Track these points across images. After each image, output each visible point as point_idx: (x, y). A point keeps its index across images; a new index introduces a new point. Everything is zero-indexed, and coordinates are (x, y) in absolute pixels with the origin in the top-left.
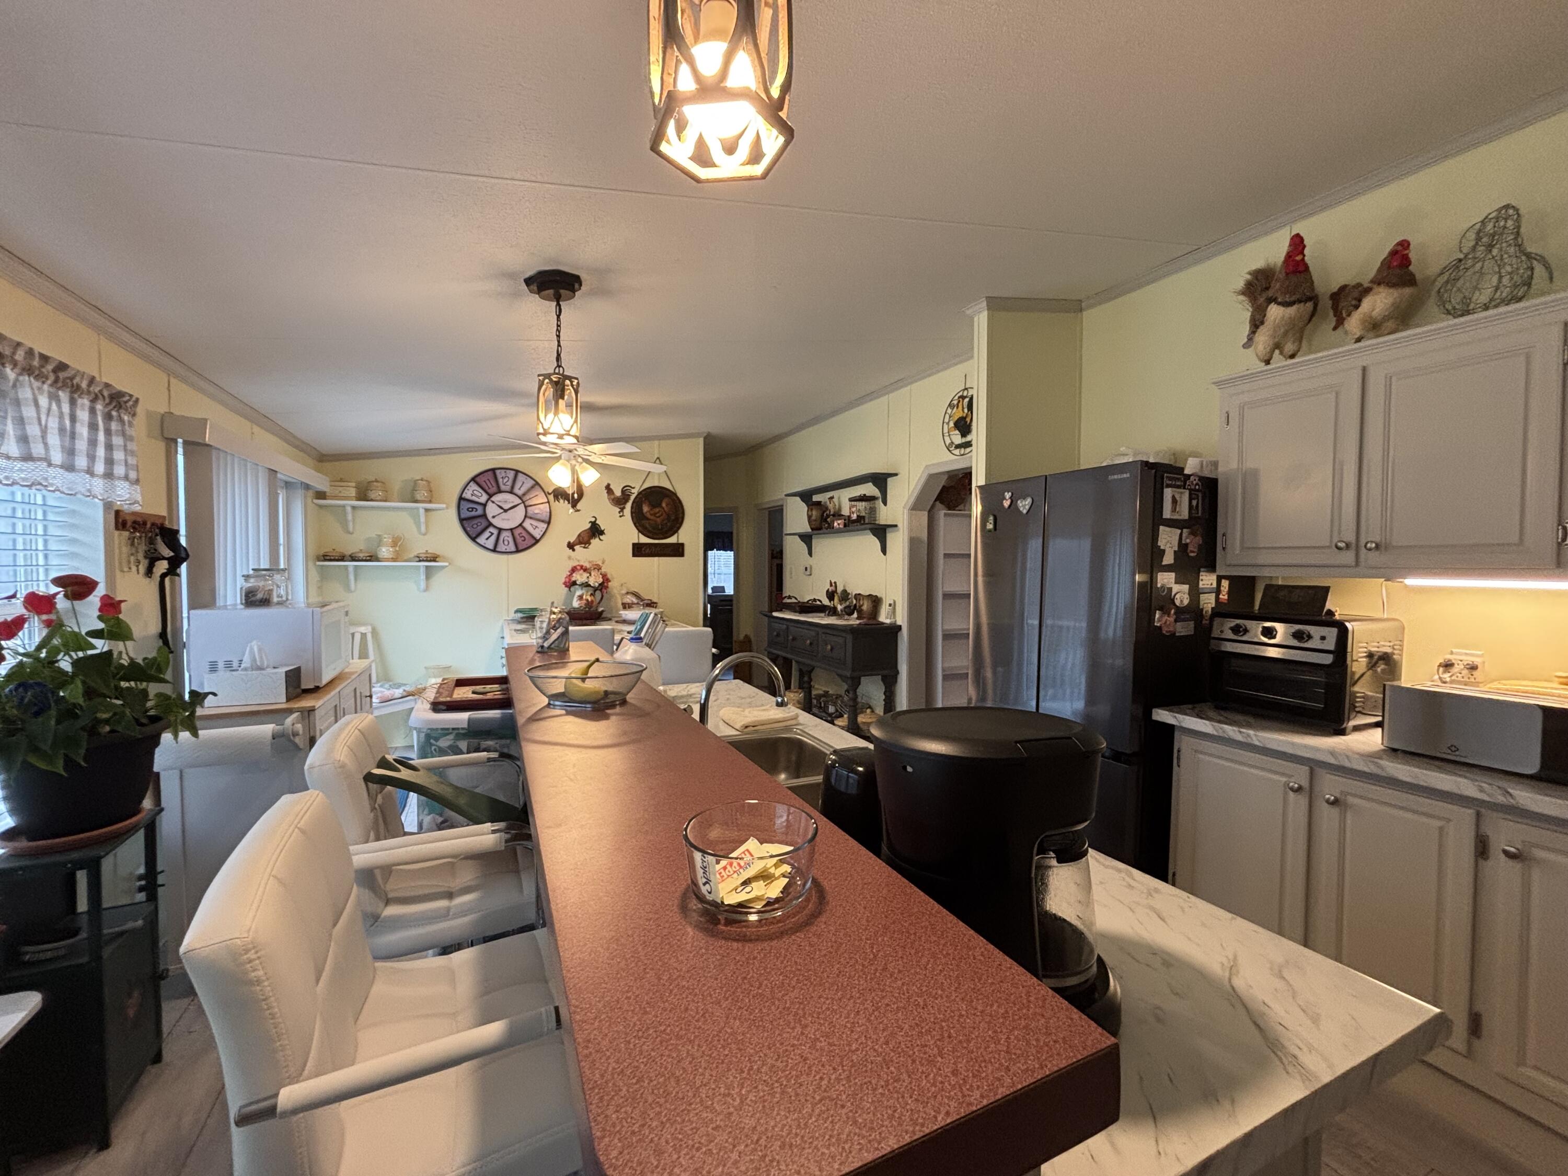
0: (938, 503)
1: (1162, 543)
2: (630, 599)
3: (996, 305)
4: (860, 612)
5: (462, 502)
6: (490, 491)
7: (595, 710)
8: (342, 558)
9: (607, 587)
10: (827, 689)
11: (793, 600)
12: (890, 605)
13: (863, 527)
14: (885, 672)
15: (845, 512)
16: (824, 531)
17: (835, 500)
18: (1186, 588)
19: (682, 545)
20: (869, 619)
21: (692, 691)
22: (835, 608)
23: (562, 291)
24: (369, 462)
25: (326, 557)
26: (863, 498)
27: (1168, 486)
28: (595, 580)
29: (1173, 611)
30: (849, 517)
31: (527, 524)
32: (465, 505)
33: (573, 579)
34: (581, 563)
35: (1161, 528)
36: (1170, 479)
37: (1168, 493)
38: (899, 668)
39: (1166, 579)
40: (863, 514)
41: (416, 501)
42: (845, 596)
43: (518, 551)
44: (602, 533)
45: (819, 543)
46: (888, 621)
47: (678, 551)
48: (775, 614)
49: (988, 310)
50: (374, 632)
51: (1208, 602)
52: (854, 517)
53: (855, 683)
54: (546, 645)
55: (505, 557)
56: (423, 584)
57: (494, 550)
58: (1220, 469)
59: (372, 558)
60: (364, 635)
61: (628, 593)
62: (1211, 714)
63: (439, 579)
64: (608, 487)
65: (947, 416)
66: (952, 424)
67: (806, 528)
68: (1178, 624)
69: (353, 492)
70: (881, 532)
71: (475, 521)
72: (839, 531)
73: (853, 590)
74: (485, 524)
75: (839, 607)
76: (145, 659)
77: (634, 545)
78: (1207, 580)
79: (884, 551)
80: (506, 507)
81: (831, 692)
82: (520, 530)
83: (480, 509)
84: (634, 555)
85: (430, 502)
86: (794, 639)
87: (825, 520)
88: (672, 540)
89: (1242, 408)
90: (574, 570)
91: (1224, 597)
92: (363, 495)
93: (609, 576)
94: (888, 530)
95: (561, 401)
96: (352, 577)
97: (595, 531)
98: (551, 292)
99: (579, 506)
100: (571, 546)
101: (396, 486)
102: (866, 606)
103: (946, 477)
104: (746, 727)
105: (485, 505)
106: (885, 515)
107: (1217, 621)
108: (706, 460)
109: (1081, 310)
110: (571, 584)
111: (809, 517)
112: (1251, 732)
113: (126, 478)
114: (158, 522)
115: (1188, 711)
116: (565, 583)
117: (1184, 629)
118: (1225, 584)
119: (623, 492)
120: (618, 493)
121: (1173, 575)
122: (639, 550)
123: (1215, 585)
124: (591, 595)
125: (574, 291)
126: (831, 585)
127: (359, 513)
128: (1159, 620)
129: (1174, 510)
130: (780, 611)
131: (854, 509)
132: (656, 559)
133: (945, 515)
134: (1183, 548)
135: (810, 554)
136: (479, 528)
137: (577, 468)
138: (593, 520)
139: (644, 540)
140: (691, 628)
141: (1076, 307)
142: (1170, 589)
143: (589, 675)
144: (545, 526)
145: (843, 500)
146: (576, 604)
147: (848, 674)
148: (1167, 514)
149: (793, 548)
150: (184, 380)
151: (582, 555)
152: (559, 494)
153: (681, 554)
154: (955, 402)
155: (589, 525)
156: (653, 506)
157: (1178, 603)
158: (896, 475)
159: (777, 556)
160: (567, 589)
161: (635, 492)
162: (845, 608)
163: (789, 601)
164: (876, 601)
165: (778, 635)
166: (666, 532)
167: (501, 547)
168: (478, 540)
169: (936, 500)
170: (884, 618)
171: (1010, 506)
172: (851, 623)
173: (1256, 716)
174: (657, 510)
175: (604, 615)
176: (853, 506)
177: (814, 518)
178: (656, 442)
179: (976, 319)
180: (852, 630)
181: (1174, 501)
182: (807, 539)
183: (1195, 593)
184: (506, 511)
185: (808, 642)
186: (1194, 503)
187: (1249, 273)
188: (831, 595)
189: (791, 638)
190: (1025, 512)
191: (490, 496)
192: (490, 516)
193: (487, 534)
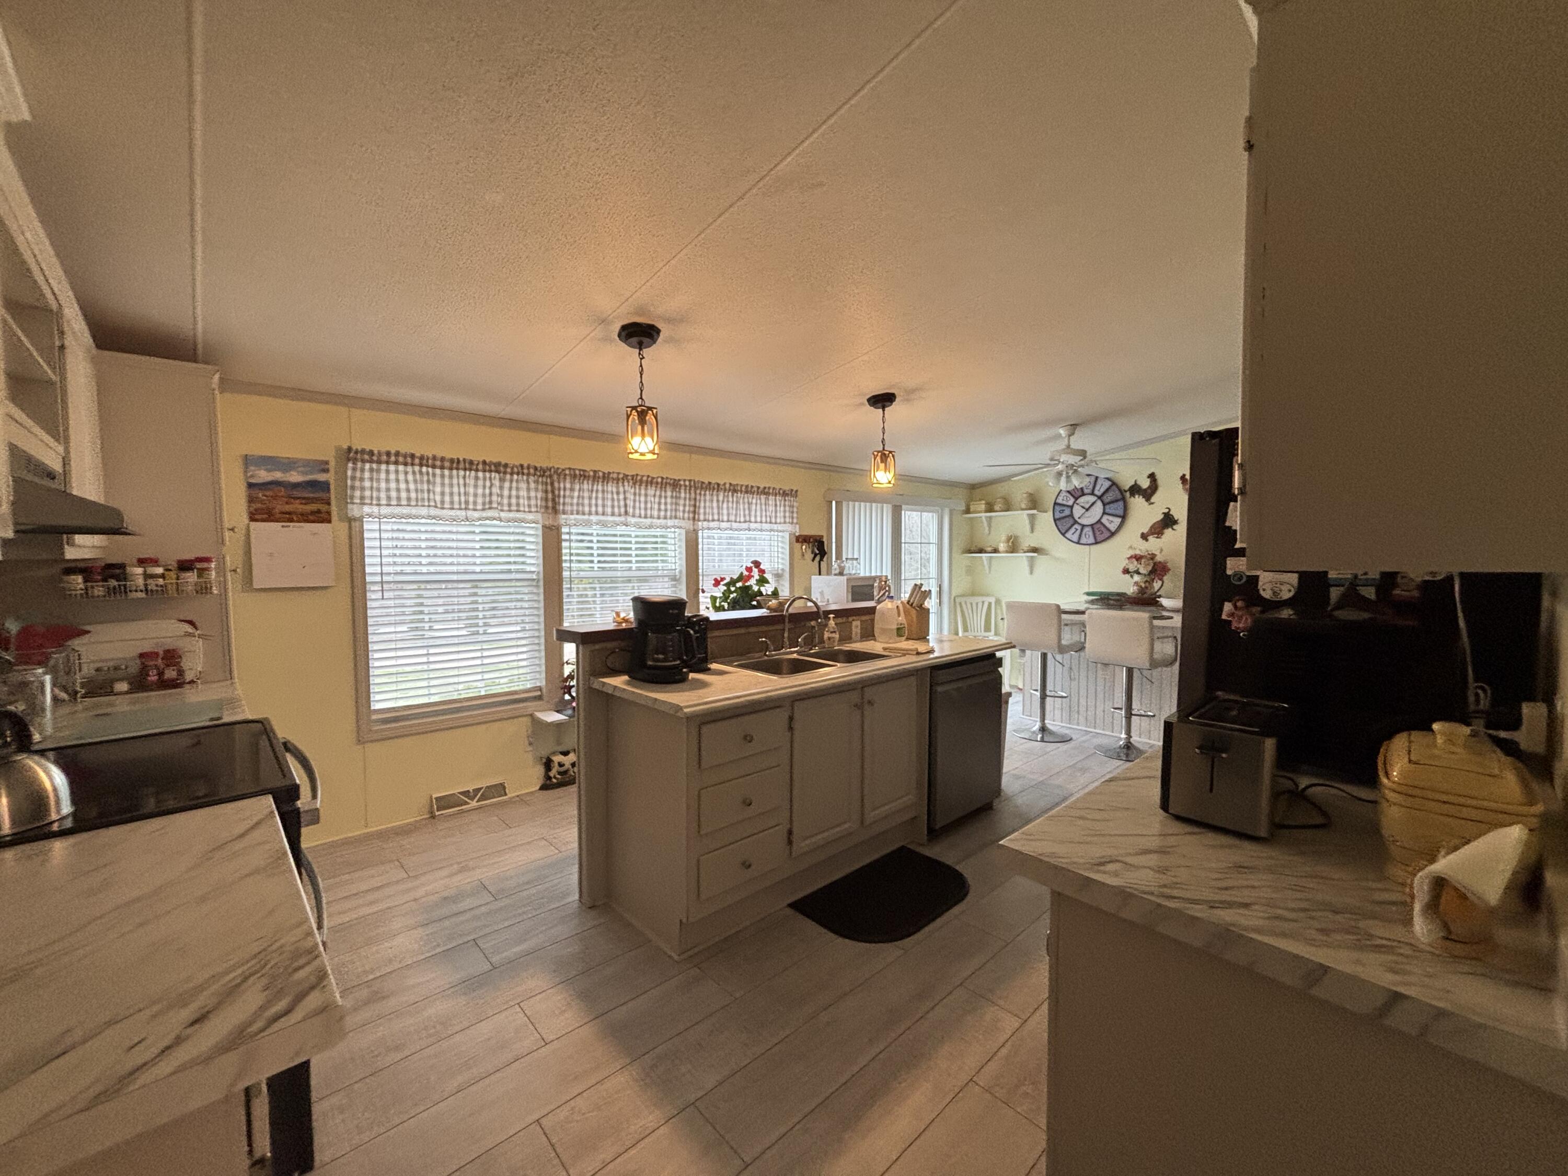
1: (1231, 523)
5: (1056, 507)
6: (1076, 495)
8: (981, 551)
23: (887, 403)
31: (1104, 520)
41: (1022, 509)
43: (1096, 543)
44: (1176, 522)
55: (1086, 548)
56: (1028, 569)
57: (1078, 543)
59: (996, 551)
63: (1039, 565)
64: (1184, 478)
71: (1065, 520)
74: (1072, 522)
80: (1087, 506)
82: (1098, 526)
83: (1069, 510)
85: (1031, 509)
92: (990, 509)
96: (985, 564)
97: (1169, 521)
98: (880, 405)
100: (1144, 537)
105: (1072, 507)
110: (1126, 572)
114: (818, 538)
116: (1123, 571)
124: (1146, 582)
125: (892, 400)
127: (987, 521)
136: (1068, 526)
138: (1167, 510)
144: (1119, 520)
146: (1132, 589)
155: (1162, 516)
160: (1123, 576)
167: (1083, 540)
168: (1067, 535)
184: (1087, 510)
191: (1076, 499)
192: (1075, 516)
193: (1073, 530)
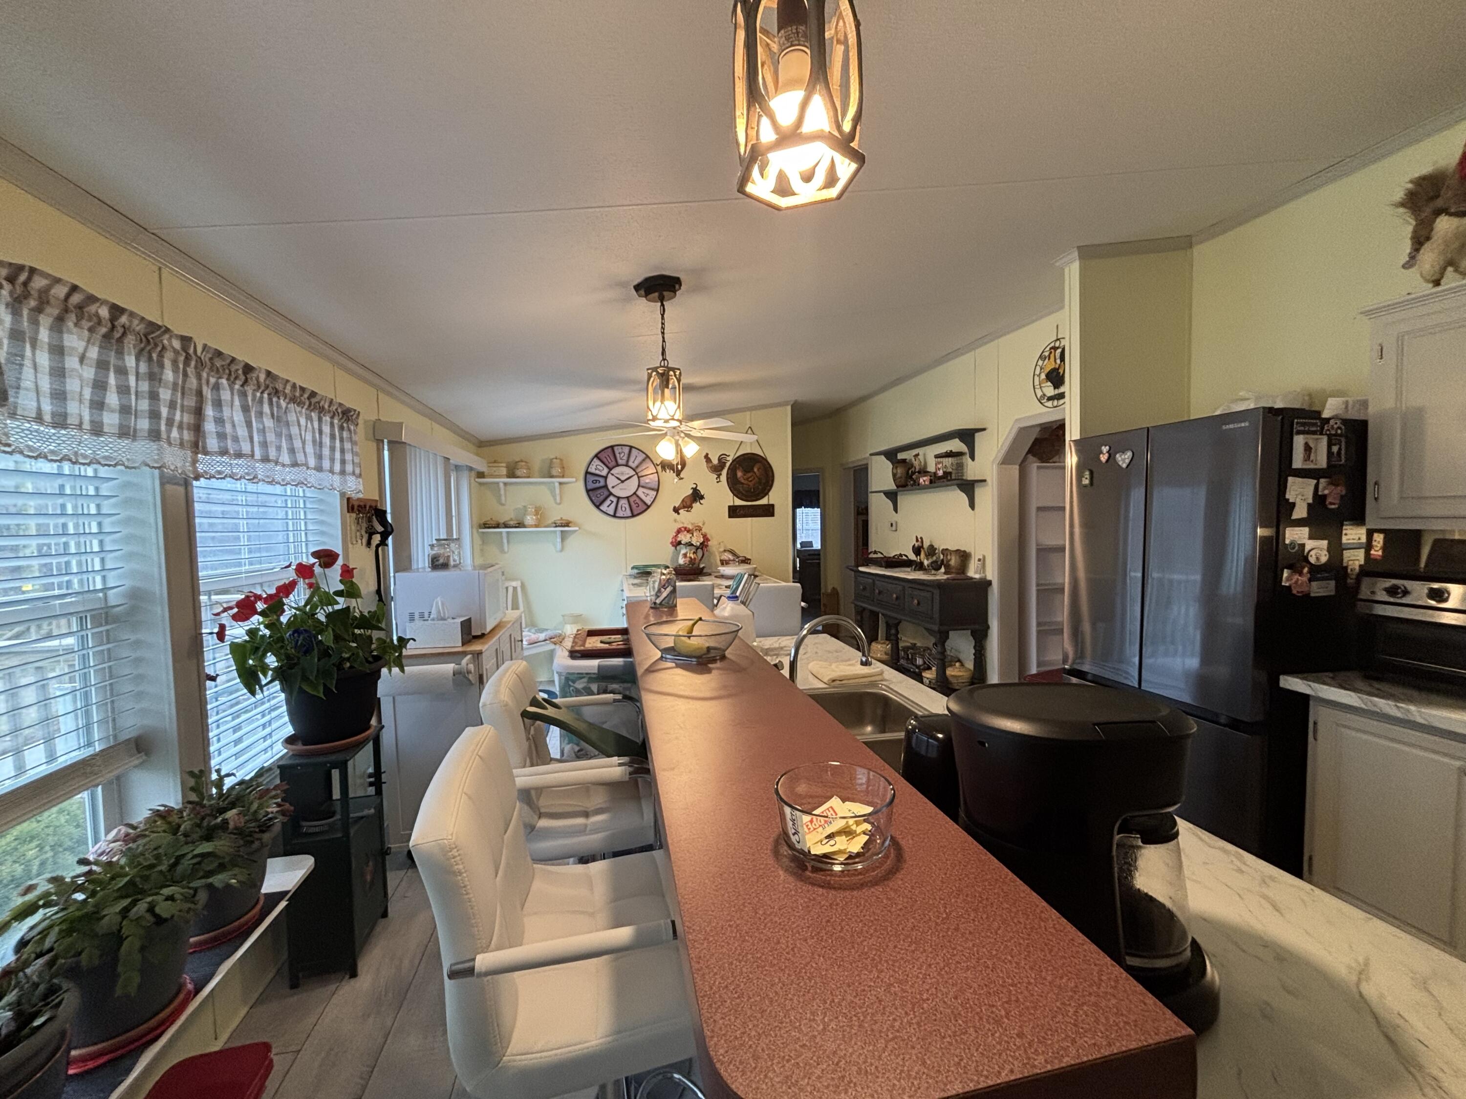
0: (1030, 457)
1: (1290, 496)
2: (727, 556)
3: (1088, 253)
4: (948, 567)
5: (588, 476)
6: (610, 466)
7: (699, 664)
8: (498, 526)
9: (706, 546)
10: (914, 642)
11: (879, 555)
12: (979, 560)
13: (949, 483)
14: (977, 627)
15: (931, 468)
16: (909, 487)
17: (921, 457)
18: (1324, 543)
19: (773, 506)
20: (958, 573)
21: (783, 645)
22: (922, 563)
23: (665, 293)
24: (514, 445)
25: (486, 526)
26: (949, 454)
27: (1299, 433)
28: (697, 540)
29: (1306, 570)
30: (935, 473)
31: (640, 493)
32: (591, 478)
33: (679, 539)
34: (685, 525)
35: (1290, 479)
36: (1303, 424)
37: (1299, 441)
38: (990, 623)
39: (1295, 535)
40: (950, 470)
41: (552, 477)
42: (932, 551)
43: (633, 516)
44: (702, 497)
45: (904, 500)
46: (977, 576)
47: (768, 511)
48: (861, 569)
49: (1080, 258)
50: (523, 586)
51: (1355, 559)
52: (940, 473)
53: (943, 638)
54: (658, 601)
55: (623, 521)
56: (559, 546)
57: (614, 516)
58: (1371, 410)
59: (520, 525)
60: (515, 589)
61: (725, 551)
62: (1360, 684)
63: (571, 541)
64: (707, 457)
65: (1038, 368)
66: (1043, 376)
67: (891, 486)
68: (1314, 584)
69: (504, 471)
70: (969, 488)
71: (599, 491)
72: (925, 488)
73: (940, 545)
74: (606, 493)
75: (926, 563)
76: (369, 612)
77: (729, 507)
78: (1353, 534)
79: (972, 506)
80: (623, 478)
81: (919, 645)
82: (634, 498)
83: (602, 480)
84: (730, 516)
85: (563, 477)
86: (880, 593)
87: (911, 477)
88: (764, 501)
89: (1400, 339)
90: (679, 531)
91: (1377, 552)
92: (511, 474)
93: (708, 536)
94: (976, 485)
95: (666, 390)
96: (505, 541)
97: (696, 496)
98: (656, 294)
99: (682, 476)
100: (676, 510)
101: (536, 465)
102: (954, 561)
103: (1038, 429)
104: (834, 681)
105: (606, 478)
106: (972, 470)
107: (1366, 582)
108: (794, 425)
109: (1191, 246)
110: (677, 544)
111: (894, 475)
112: (1412, 708)
113: (354, 473)
114: (374, 504)
115: (1329, 680)
116: (672, 543)
117: (1321, 589)
118: (1379, 539)
119: (719, 460)
120: (715, 461)
121: (1306, 530)
122: (734, 512)
123: (1364, 539)
124: (694, 553)
125: (675, 292)
126: (917, 540)
127: (508, 487)
128: (1288, 579)
129: (1307, 458)
130: (867, 565)
131: (940, 466)
132: (749, 520)
133: (1039, 468)
134: (1319, 500)
135: (896, 510)
136: (602, 498)
137: (680, 442)
138: (694, 486)
139: (739, 502)
140: (784, 584)
141: (1186, 243)
142: (1303, 545)
143: (694, 634)
144: (655, 493)
145: (929, 457)
146: (681, 561)
147: (936, 628)
148: (1298, 462)
149: (878, 505)
150: (389, 394)
151: (686, 518)
152: (666, 466)
153: (772, 515)
154: (1047, 354)
155: (691, 491)
156: (746, 471)
157: (1312, 560)
158: (984, 429)
159: (862, 512)
160: (673, 548)
161: (730, 459)
162: (932, 563)
163: (875, 556)
164: (964, 556)
165: (864, 589)
166: (758, 494)
167: (620, 513)
168: (601, 508)
169: (1027, 454)
170: (973, 572)
171: (1107, 461)
172: (938, 577)
173: (1420, 689)
174: (749, 475)
175: (705, 571)
176: (939, 463)
177: (899, 475)
178: (748, 413)
179: (1067, 271)
180: (938, 585)
181: (1308, 448)
182: (892, 496)
183: (1337, 549)
184: (623, 482)
185: (895, 596)
186: (1335, 449)
187: (1411, 182)
188: (917, 551)
189: (877, 591)
190: (1124, 466)
191: (610, 469)
192: (610, 487)
193: (608, 502)
